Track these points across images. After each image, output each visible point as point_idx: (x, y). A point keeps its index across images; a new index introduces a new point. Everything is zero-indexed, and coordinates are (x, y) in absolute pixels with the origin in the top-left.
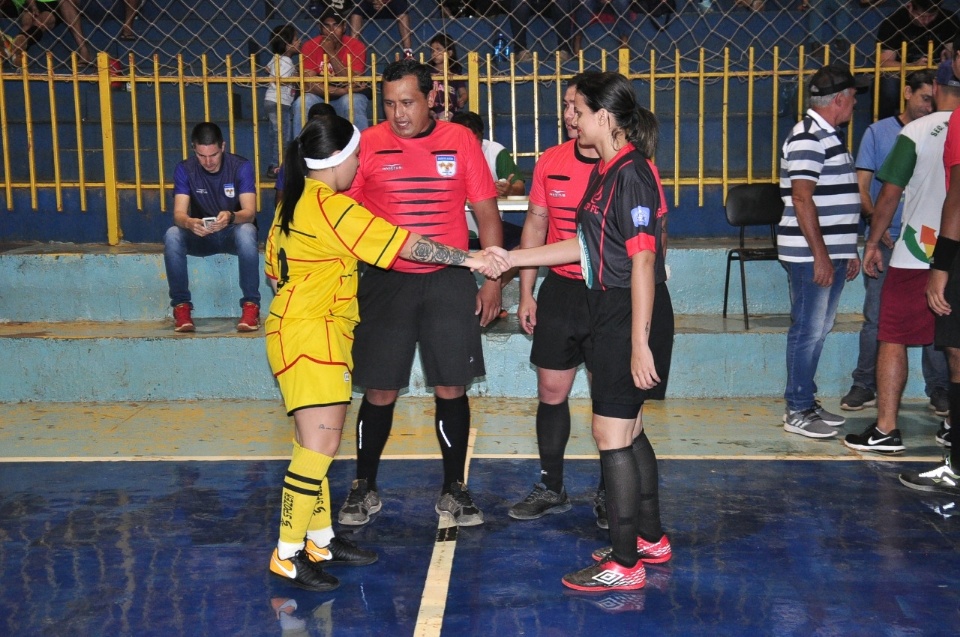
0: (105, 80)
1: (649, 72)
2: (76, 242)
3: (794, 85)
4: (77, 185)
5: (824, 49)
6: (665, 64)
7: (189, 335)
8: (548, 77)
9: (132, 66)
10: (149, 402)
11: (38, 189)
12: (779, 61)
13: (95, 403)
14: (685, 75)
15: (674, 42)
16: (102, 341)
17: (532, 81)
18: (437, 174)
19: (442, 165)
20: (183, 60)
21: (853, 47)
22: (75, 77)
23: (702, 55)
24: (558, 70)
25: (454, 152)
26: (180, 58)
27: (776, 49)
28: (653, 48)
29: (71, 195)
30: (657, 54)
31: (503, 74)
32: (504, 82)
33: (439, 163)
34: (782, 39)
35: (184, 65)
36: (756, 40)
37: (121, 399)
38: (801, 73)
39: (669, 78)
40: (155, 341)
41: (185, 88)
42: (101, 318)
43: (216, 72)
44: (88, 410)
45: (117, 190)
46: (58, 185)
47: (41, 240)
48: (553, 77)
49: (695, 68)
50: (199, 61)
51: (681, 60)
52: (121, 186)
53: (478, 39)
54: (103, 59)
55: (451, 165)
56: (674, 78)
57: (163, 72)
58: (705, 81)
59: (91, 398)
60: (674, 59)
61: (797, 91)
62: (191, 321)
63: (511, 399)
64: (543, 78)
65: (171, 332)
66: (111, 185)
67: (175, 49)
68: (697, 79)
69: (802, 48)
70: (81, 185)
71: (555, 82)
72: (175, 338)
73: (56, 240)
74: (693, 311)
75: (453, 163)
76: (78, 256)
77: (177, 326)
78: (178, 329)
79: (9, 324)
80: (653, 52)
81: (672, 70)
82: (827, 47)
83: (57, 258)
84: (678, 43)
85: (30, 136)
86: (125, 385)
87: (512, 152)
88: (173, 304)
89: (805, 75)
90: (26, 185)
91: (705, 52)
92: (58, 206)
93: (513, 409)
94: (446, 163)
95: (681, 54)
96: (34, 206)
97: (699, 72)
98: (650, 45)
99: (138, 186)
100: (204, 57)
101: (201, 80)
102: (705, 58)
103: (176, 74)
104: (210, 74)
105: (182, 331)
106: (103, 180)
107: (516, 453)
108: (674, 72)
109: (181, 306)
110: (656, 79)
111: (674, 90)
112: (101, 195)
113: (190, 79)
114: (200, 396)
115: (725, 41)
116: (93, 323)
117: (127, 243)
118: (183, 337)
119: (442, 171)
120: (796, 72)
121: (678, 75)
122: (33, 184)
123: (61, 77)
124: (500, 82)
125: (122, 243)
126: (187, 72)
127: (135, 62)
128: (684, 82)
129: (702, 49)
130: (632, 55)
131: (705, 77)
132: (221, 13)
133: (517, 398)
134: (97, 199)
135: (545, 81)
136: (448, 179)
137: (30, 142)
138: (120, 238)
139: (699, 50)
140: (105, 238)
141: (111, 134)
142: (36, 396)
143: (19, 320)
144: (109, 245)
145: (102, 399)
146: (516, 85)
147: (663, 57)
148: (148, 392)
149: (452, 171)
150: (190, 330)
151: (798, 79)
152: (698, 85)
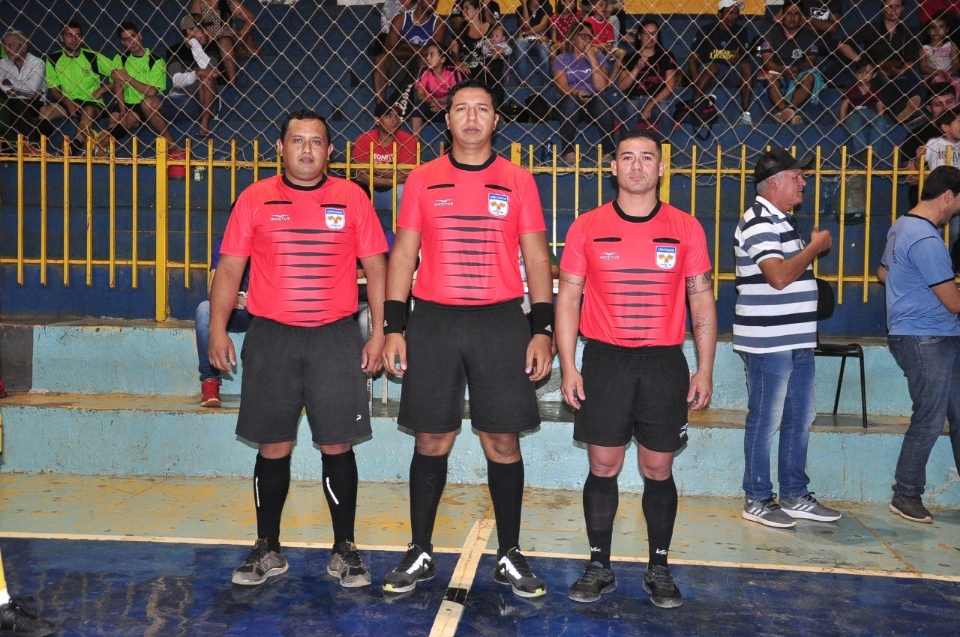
0: (161, 163)
1: (691, 168)
2: (126, 318)
3: (837, 185)
4: (129, 263)
5: (866, 150)
6: (707, 160)
7: (211, 410)
8: (589, 170)
9: (188, 150)
10: (168, 477)
11: (93, 266)
12: (821, 161)
13: (114, 477)
14: (726, 171)
15: (716, 138)
16: (123, 413)
17: (574, 173)
18: (325, 226)
19: (331, 218)
20: (236, 145)
21: (896, 149)
22: (135, 161)
23: (744, 152)
24: (600, 162)
25: (344, 207)
26: (233, 144)
27: (819, 148)
28: (695, 144)
29: (123, 273)
30: (699, 150)
31: (545, 165)
32: (546, 173)
33: (327, 216)
34: (825, 139)
35: (236, 150)
36: (798, 139)
37: (140, 473)
38: (843, 173)
39: (710, 174)
40: (177, 415)
41: (237, 172)
42: (136, 392)
43: (266, 157)
44: (103, 483)
45: (167, 269)
46: (112, 262)
47: (94, 316)
48: (595, 170)
49: (736, 164)
50: (251, 147)
51: (722, 157)
52: (170, 265)
53: (522, 130)
54: (161, 143)
55: (340, 219)
56: (715, 174)
57: (216, 157)
58: (747, 178)
59: (111, 471)
60: (716, 155)
61: (839, 189)
62: (218, 396)
63: (536, 490)
64: (584, 170)
65: (197, 407)
66: (161, 263)
67: (228, 135)
68: (739, 175)
69: (845, 148)
70: (134, 263)
71: (596, 175)
72: (198, 412)
73: (107, 315)
74: (731, 406)
75: (342, 216)
76: (117, 329)
77: (203, 400)
78: (204, 404)
79: (47, 394)
80: (694, 147)
81: (714, 166)
82: (870, 147)
83: (98, 330)
84: (719, 139)
85: (89, 215)
86: (146, 459)
87: (552, 241)
88: (202, 379)
89: (847, 175)
90: (83, 262)
91: (747, 149)
92: (111, 282)
93: (538, 500)
94: (335, 216)
95: (723, 151)
96: (88, 282)
97: (740, 169)
98: (692, 140)
99: (187, 265)
100: (256, 142)
101: (252, 165)
102: (747, 155)
103: (229, 159)
104: (260, 159)
105: (208, 406)
106: (153, 258)
107: (533, 550)
108: (716, 168)
109: (209, 380)
110: (697, 174)
111: (715, 185)
112: (152, 273)
113: (241, 164)
114: (220, 474)
115: (767, 139)
116: (126, 396)
117: (174, 320)
118: (205, 412)
119: (330, 224)
120: (839, 172)
121: (719, 171)
122: (89, 262)
123: (121, 160)
124: (542, 173)
125: (169, 320)
126: (239, 157)
127: (191, 146)
128: (725, 179)
129: (744, 147)
130: (673, 150)
131: (746, 174)
132: (272, 99)
133: (543, 489)
134: (147, 277)
135: (587, 173)
136: (336, 232)
137: (89, 221)
138: (167, 316)
139: (741, 147)
140: (153, 315)
141: (164, 215)
142: (57, 467)
143: (57, 390)
144: (156, 321)
145: (121, 472)
146: (558, 176)
147: (705, 153)
148: (167, 466)
149: (341, 224)
150: (216, 406)
151: (840, 179)
152: (740, 182)
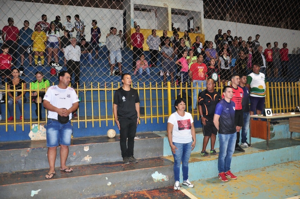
54: (169, 83)
92: (158, 122)
